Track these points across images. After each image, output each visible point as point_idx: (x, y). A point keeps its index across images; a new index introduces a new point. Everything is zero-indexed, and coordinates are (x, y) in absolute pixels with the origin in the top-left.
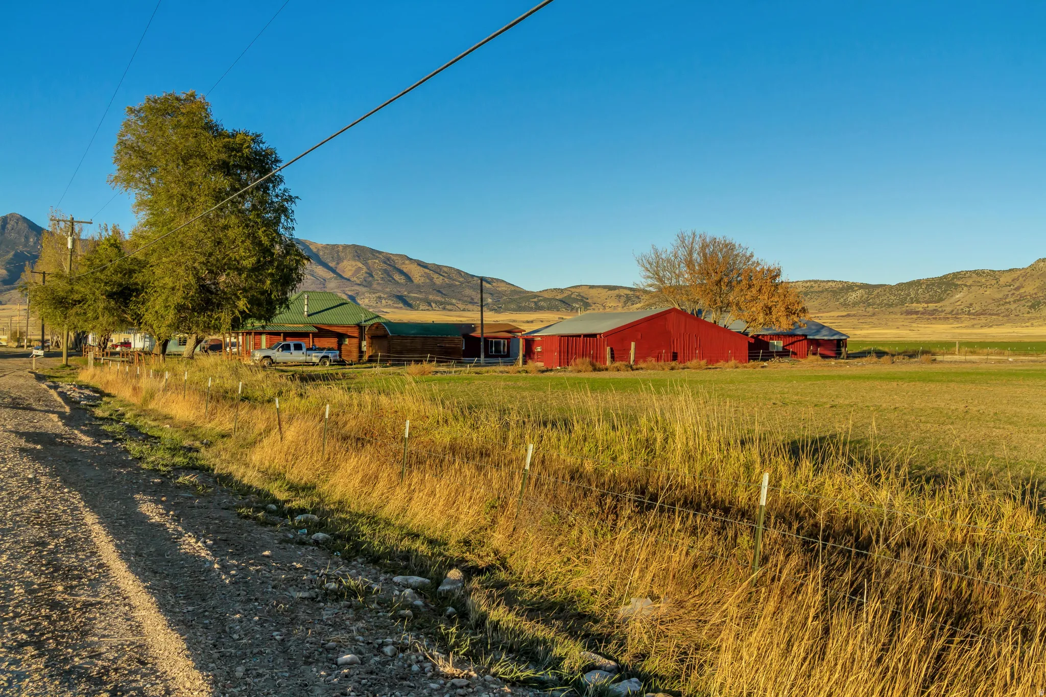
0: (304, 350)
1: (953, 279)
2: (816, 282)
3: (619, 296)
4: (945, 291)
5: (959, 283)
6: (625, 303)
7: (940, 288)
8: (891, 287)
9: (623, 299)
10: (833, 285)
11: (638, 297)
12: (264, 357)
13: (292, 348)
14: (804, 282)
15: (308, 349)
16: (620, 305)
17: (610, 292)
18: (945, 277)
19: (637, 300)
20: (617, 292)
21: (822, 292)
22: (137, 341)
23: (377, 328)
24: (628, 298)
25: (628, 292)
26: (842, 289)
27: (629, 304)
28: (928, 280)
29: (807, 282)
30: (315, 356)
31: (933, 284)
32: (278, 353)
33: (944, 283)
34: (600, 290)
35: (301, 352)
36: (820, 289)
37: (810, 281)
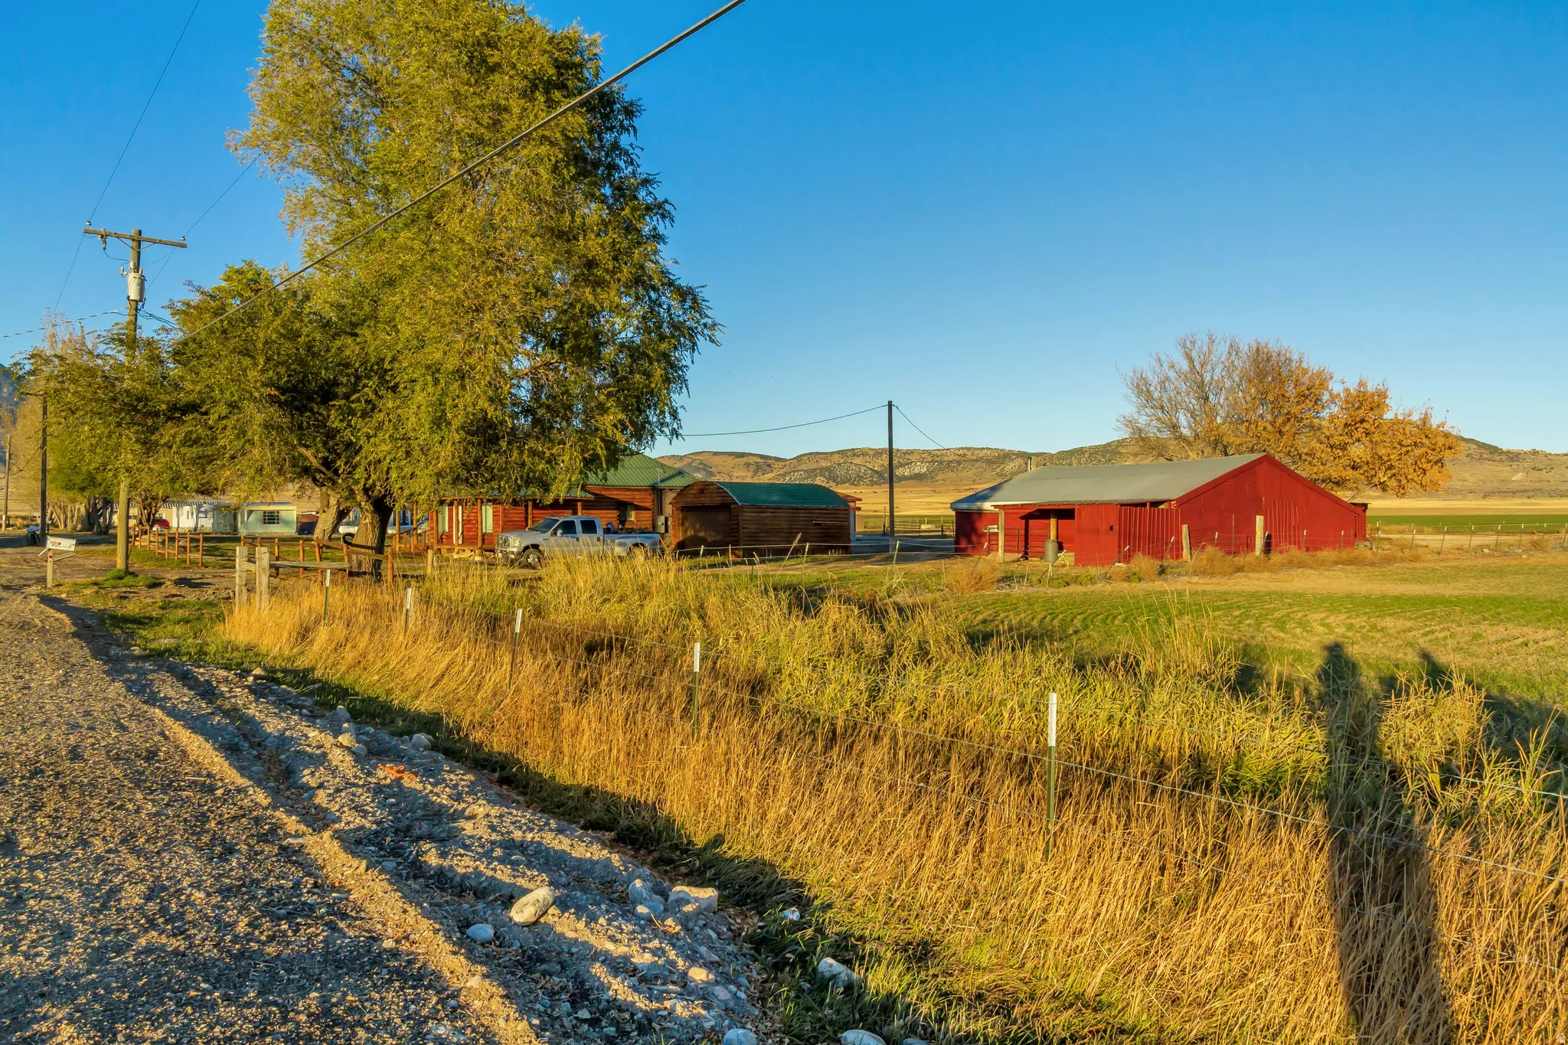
0: (600, 532)
1: (1117, 447)
2: (969, 449)
3: (748, 465)
4: (1110, 460)
5: (1124, 451)
6: (755, 472)
7: (1104, 457)
8: (1052, 455)
9: (752, 468)
10: (988, 452)
11: (769, 466)
12: (526, 548)
13: (579, 527)
14: (956, 449)
15: (607, 531)
16: (749, 474)
17: (737, 460)
18: (1109, 444)
19: (769, 469)
20: (745, 460)
21: (977, 461)
22: (183, 518)
23: (702, 491)
24: (758, 467)
25: (759, 460)
26: (998, 457)
27: (760, 473)
28: (1090, 447)
29: (959, 449)
30: (620, 545)
31: (1096, 453)
32: (553, 539)
33: (1108, 452)
34: (725, 457)
35: (594, 537)
36: (974, 458)
37: (963, 448)
